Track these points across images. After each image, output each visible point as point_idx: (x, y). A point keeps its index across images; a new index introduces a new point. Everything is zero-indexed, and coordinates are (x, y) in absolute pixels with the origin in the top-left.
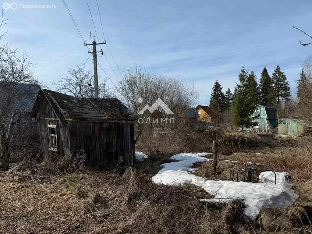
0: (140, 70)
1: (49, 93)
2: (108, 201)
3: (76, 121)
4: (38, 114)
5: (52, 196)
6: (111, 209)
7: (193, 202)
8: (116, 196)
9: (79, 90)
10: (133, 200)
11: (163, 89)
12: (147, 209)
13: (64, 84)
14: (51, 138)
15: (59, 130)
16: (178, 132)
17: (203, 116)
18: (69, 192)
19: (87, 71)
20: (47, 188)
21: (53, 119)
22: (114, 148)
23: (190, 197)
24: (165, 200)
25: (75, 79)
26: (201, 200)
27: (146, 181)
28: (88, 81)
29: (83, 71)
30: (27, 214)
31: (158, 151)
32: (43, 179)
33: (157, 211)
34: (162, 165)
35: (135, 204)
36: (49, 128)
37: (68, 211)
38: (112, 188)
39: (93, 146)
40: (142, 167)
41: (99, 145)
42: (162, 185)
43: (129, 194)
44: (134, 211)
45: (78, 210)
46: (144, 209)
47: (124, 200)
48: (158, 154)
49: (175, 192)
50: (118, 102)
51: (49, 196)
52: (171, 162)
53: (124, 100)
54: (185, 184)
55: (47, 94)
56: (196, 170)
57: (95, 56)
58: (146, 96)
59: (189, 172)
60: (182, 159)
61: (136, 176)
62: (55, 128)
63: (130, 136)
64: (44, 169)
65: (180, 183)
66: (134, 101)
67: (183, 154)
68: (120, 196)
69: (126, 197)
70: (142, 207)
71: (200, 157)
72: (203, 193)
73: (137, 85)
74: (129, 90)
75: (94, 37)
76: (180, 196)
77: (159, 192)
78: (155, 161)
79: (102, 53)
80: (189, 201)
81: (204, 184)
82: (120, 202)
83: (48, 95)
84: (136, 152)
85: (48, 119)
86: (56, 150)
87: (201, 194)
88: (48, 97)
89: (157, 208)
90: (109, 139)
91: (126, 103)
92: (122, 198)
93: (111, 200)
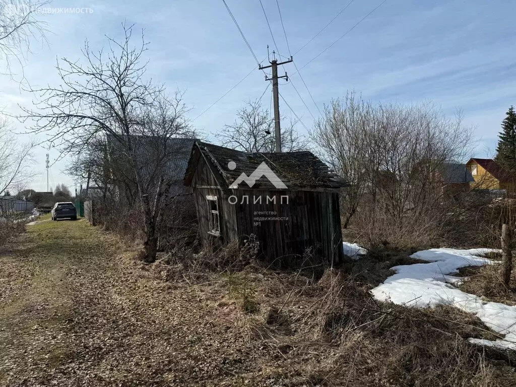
0: (352, 100)
1: (205, 148)
2: (292, 323)
3: (244, 189)
4: (194, 181)
5: (207, 305)
6: (295, 338)
7: (455, 344)
8: (304, 315)
9: (253, 143)
10: (334, 325)
11: (396, 128)
12: (359, 346)
13: (232, 134)
14: (211, 216)
15: (222, 204)
16: (427, 210)
17: (480, 177)
18: (232, 301)
19: (265, 111)
20: (202, 291)
21: (212, 187)
22: (305, 234)
23: (449, 332)
24: (394, 332)
25: (246, 127)
26: (473, 341)
27: (360, 295)
28: (267, 127)
29: (258, 111)
30: (169, 330)
31: (385, 243)
32: (198, 278)
33: (378, 352)
34: (393, 268)
35: (337, 334)
36: (208, 200)
37: (226, 332)
38: (299, 301)
39: (272, 230)
40: (354, 268)
41: (281, 228)
42: (392, 305)
43: (328, 314)
44: (336, 346)
45: (240, 333)
46: (354, 344)
47: (317, 325)
48: (387, 249)
49: (415, 319)
50: (311, 157)
51: (203, 304)
52: (412, 264)
53: (324, 155)
54: (439, 306)
55: (203, 149)
56: (464, 282)
57: (276, 85)
58: (363, 144)
59: (449, 285)
60: (436, 259)
61: (339, 283)
62: (215, 201)
63: (333, 214)
64: (200, 262)
65: (428, 304)
66: (341, 155)
67: (436, 249)
68: (311, 317)
69: (321, 319)
70: (349, 340)
71: (474, 256)
72: (478, 327)
73: (348, 126)
74: (333, 136)
75: (274, 53)
76: (425, 328)
77: (383, 316)
78: (379, 261)
79: (286, 77)
80: (446, 339)
81: (480, 310)
82: (311, 327)
83: (205, 150)
84: (343, 243)
85: (206, 187)
86: (217, 234)
87: (474, 330)
88: (204, 153)
89: (378, 345)
90: (297, 218)
91: (328, 160)
92: (315, 319)
93: (296, 321)
